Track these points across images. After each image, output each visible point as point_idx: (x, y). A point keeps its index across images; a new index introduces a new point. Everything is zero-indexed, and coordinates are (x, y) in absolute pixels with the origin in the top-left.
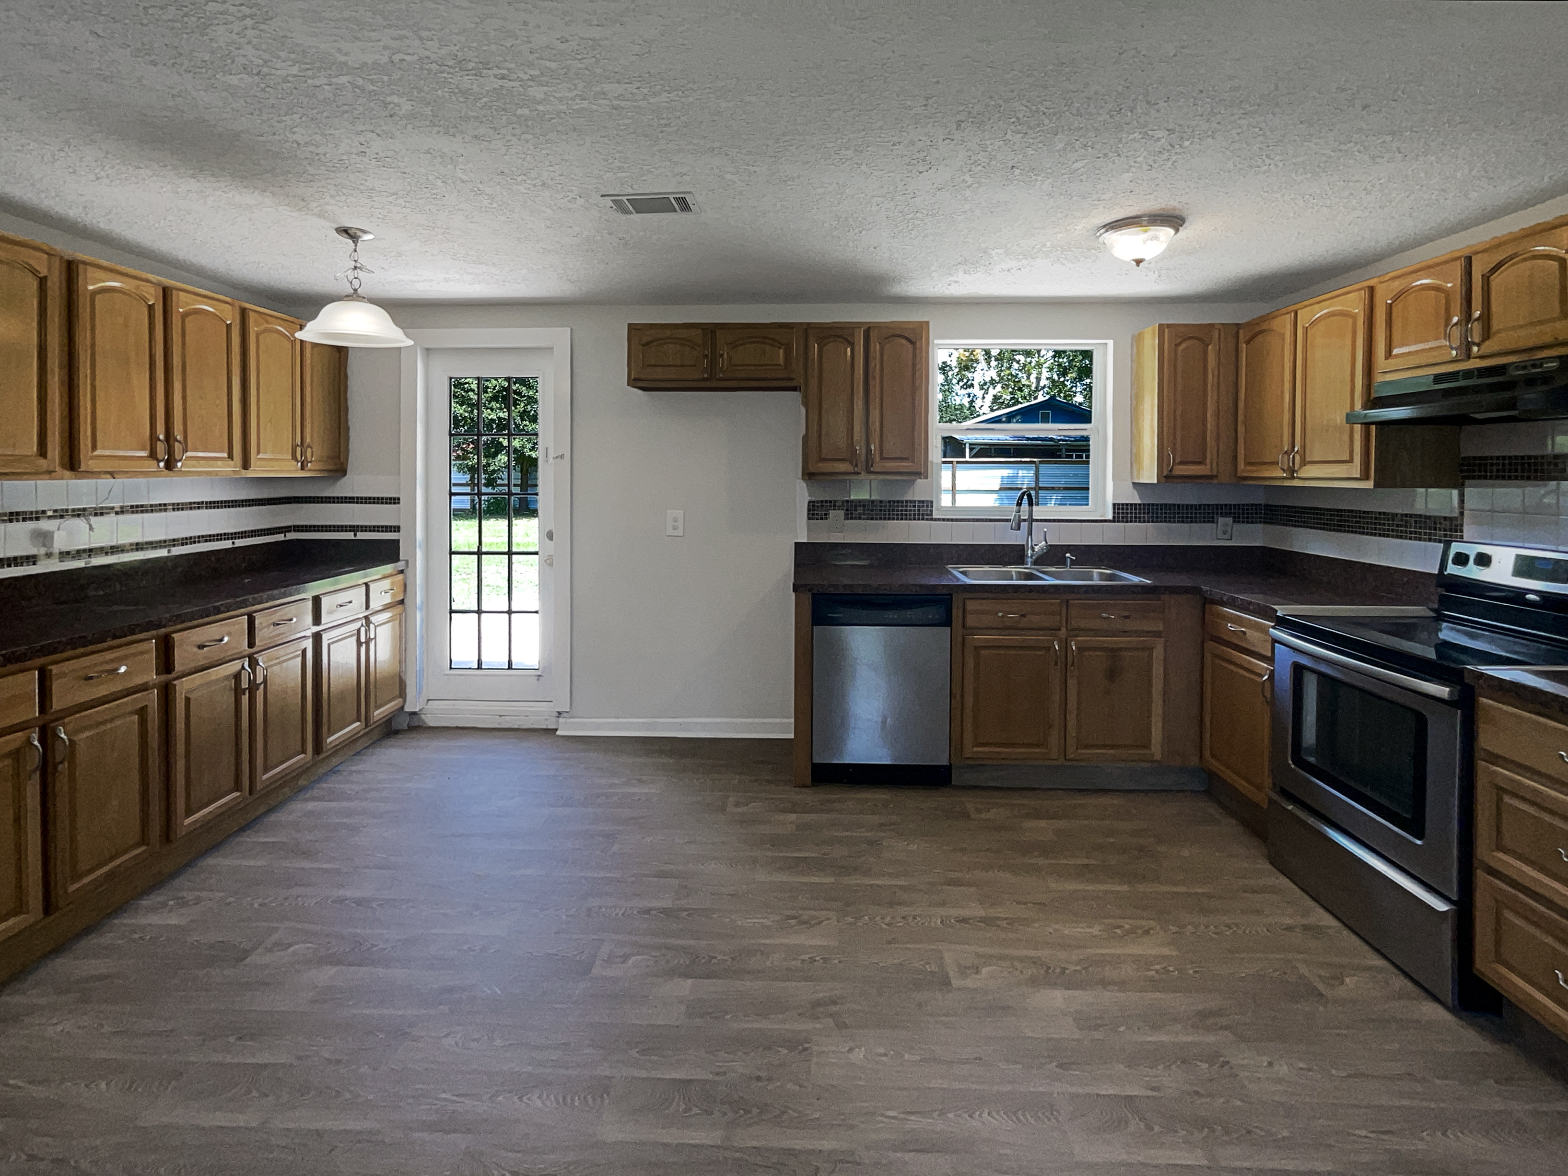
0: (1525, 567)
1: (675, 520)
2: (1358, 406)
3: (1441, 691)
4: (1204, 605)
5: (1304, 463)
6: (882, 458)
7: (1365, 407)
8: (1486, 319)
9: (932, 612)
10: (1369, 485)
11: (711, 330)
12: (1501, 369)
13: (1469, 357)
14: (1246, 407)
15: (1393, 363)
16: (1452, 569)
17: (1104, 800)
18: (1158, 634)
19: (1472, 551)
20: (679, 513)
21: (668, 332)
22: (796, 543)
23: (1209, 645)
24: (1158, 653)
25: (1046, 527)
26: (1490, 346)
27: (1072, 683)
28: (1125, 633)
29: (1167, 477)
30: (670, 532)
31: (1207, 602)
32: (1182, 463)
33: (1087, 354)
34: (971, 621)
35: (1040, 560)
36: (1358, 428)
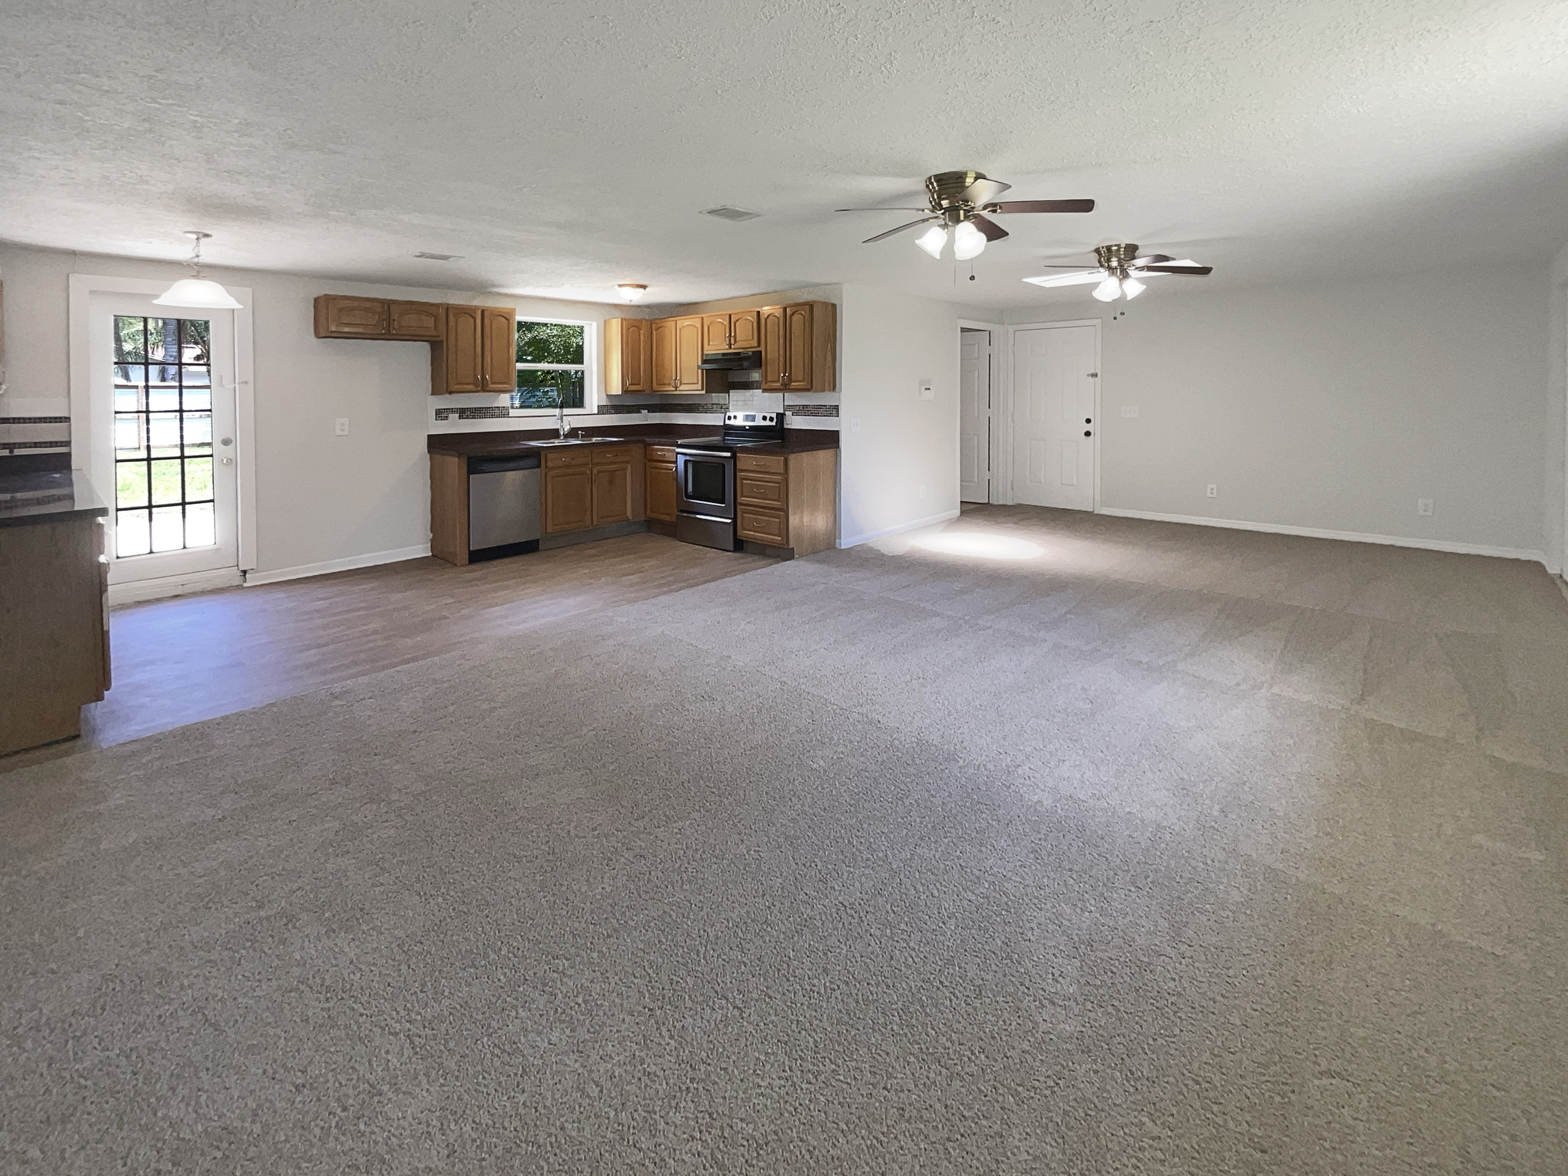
0: (747, 418)
1: (343, 425)
2: (700, 364)
3: (728, 454)
4: (645, 447)
5: (681, 384)
6: (492, 383)
7: (702, 364)
8: (735, 337)
9: (534, 462)
10: (704, 392)
11: (387, 305)
12: (739, 353)
13: (731, 348)
14: (656, 359)
15: (710, 348)
16: (727, 422)
17: (610, 541)
18: (627, 462)
19: (732, 415)
20: (346, 421)
21: (357, 304)
22: (429, 436)
23: (648, 464)
24: (629, 471)
25: (569, 418)
26: (736, 346)
27: (594, 489)
28: (615, 463)
29: (625, 391)
30: (338, 432)
31: (647, 445)
32: (632, 384)
33: (582, 328)
34: (550, 464)
35: (566, 436)
36: (700, 371)
